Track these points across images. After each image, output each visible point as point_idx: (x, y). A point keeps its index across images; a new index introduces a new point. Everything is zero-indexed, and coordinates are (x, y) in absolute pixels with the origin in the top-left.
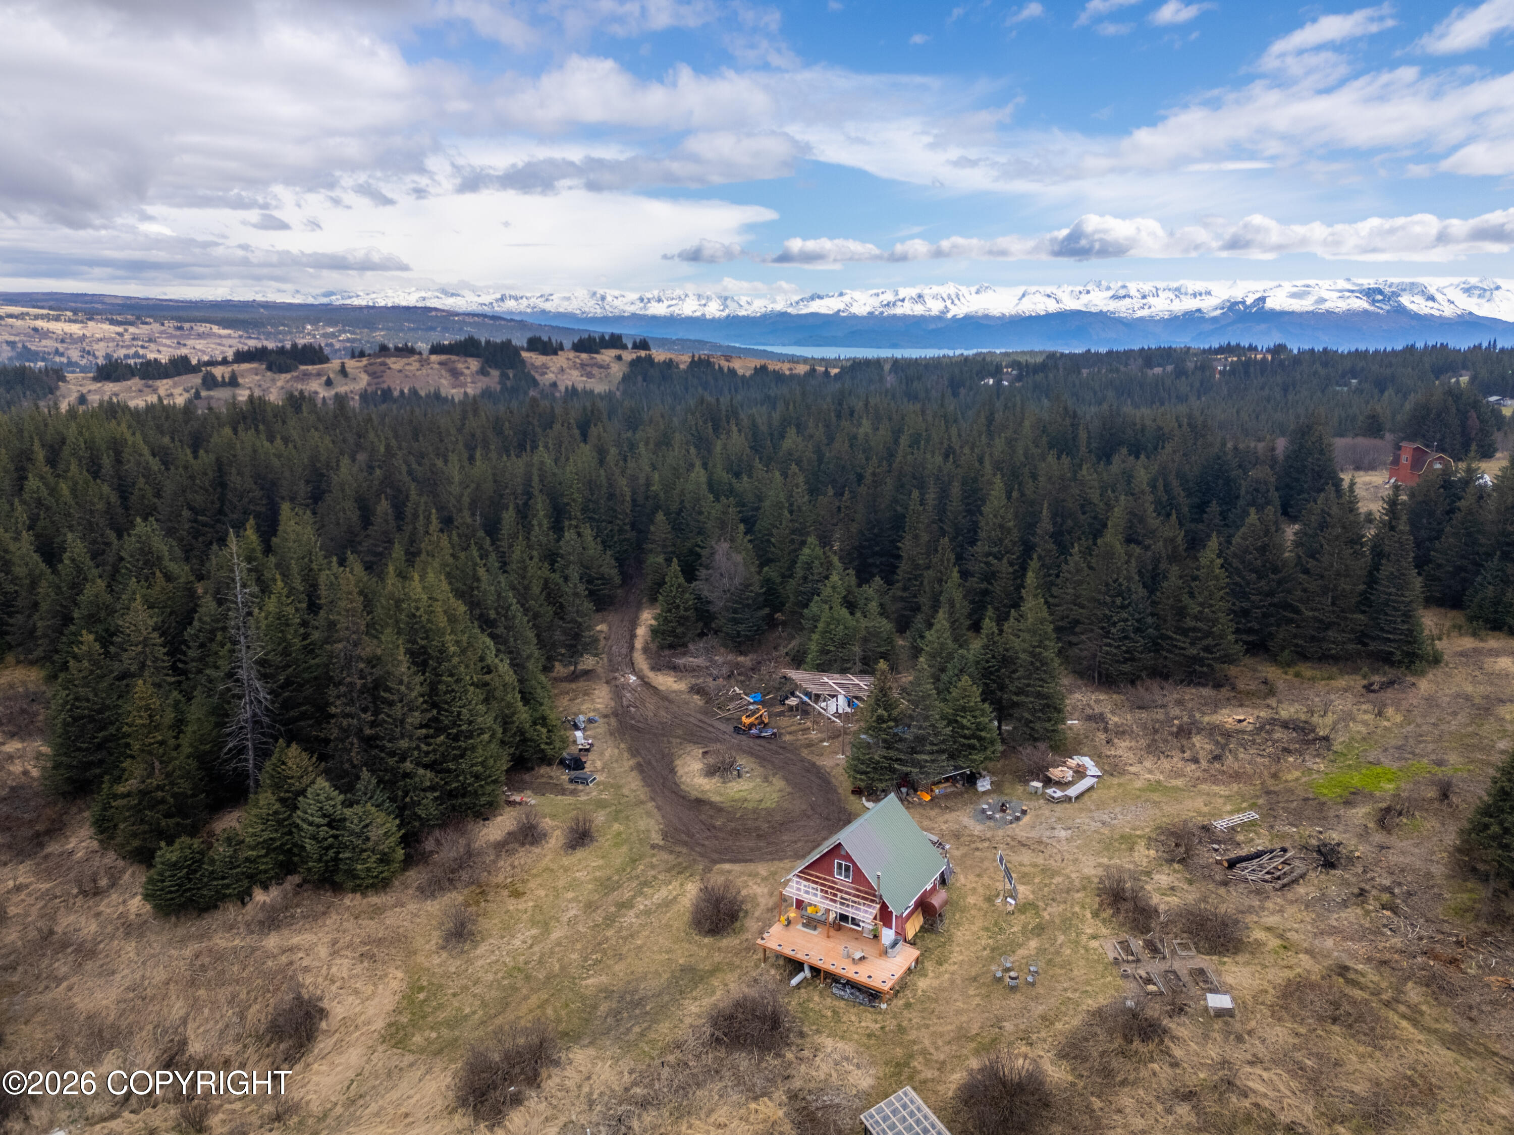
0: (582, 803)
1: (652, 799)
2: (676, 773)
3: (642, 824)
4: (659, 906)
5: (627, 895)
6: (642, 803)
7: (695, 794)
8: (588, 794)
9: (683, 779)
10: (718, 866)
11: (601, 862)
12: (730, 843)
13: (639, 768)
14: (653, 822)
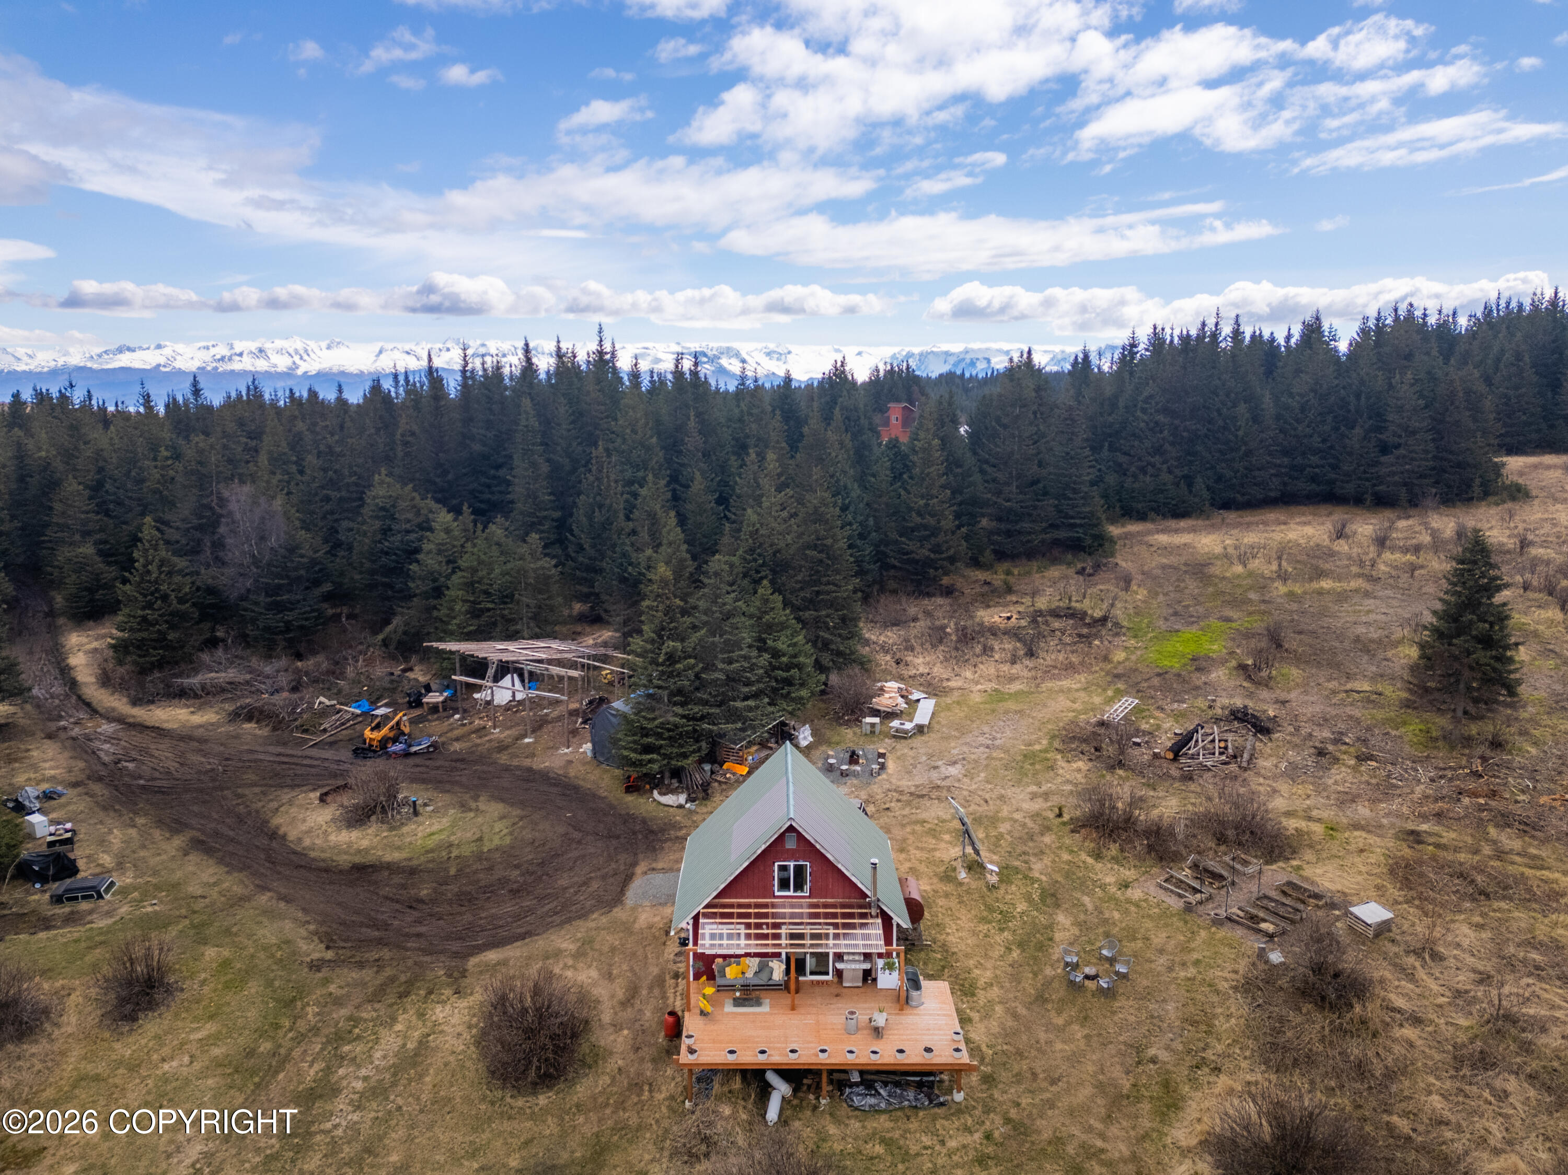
0: (101, 932)
1: (264, 888)
2: (284, 837)
3: (268, 933)
4: (396, 1070)
5: (312, 1072)
6: (243, 899)
7: (344, 860)
8: (109, 914)
9: (307, 842)
10: (473, 961)
11: (210, 1028)
12: (468, 917)
13: (200, 845)
14: (288, 925)
